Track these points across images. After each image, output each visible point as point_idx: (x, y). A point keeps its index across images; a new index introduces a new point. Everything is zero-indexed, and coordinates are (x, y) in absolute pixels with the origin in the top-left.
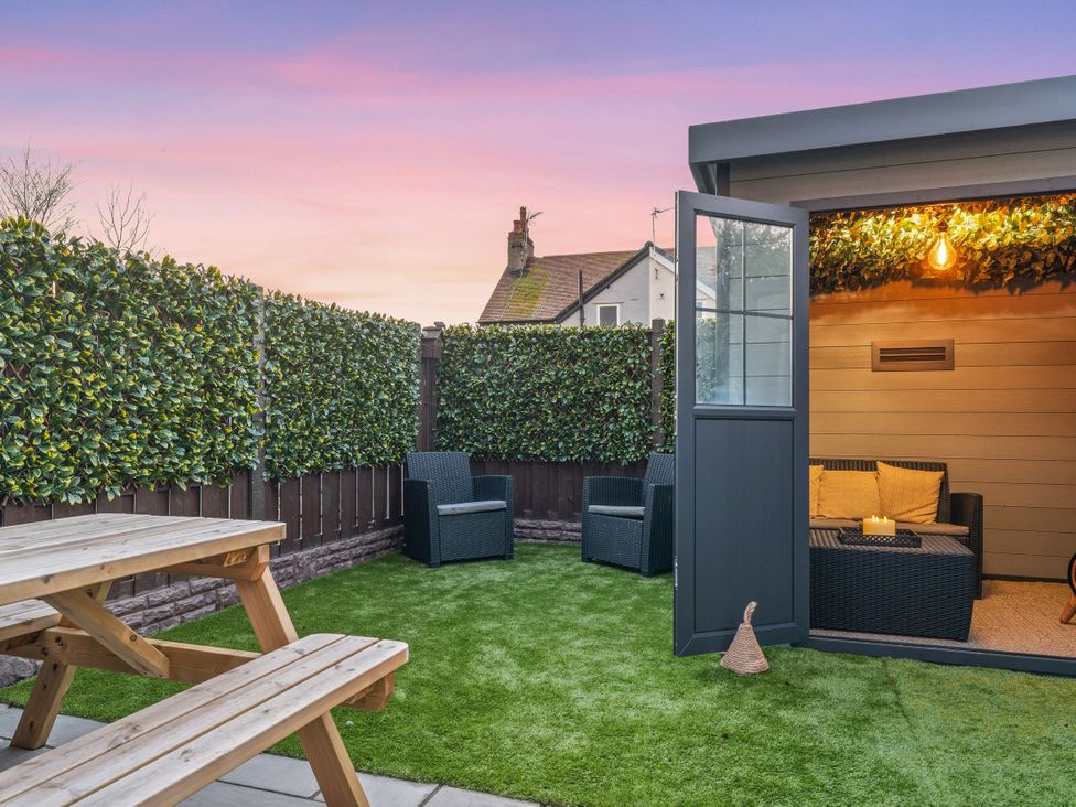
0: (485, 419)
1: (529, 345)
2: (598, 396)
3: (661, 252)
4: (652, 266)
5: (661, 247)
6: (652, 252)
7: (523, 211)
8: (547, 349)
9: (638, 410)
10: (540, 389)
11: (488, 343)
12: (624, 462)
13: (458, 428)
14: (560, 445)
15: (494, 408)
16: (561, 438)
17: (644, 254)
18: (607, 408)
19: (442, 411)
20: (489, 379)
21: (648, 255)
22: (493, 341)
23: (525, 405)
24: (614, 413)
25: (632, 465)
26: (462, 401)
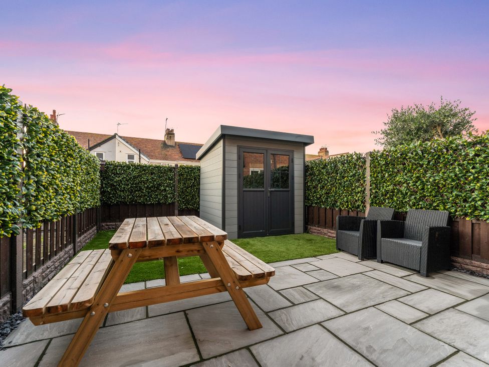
0: (121, 191)
1: (137, 169)
2: (160, 185)
3: (120, 137)
4: (117, 141)
5: (120, 135)
6: (117, 137)
7: (54, 112)
8: (144, 170)
9: (172, 188)
10: (141, 183)
11: (122, 167)
12: (167, 203)
13: (110, 194)
14: (148, 199)
15: (124, 188)
16: (148, 197)
17: (114, 137)
18: (162, 188)
19: (104, 188)
20: (122, 178)
21: (115, 137)
22: (124, 167)
23: (136, 187)
24: (165, 190)
25: (170, 204)
26: (112, 185)
